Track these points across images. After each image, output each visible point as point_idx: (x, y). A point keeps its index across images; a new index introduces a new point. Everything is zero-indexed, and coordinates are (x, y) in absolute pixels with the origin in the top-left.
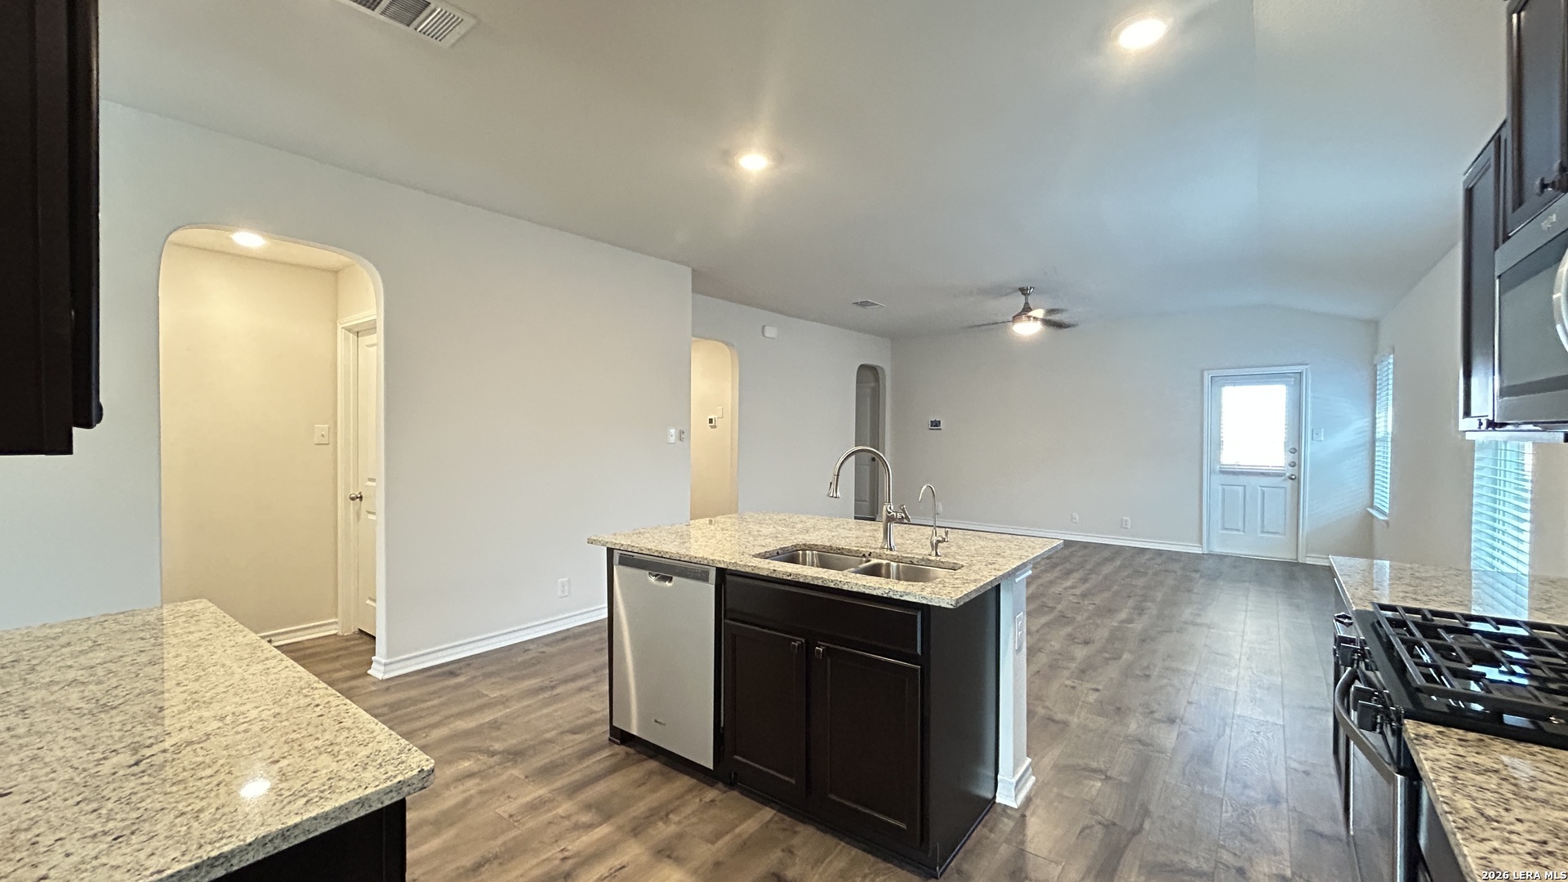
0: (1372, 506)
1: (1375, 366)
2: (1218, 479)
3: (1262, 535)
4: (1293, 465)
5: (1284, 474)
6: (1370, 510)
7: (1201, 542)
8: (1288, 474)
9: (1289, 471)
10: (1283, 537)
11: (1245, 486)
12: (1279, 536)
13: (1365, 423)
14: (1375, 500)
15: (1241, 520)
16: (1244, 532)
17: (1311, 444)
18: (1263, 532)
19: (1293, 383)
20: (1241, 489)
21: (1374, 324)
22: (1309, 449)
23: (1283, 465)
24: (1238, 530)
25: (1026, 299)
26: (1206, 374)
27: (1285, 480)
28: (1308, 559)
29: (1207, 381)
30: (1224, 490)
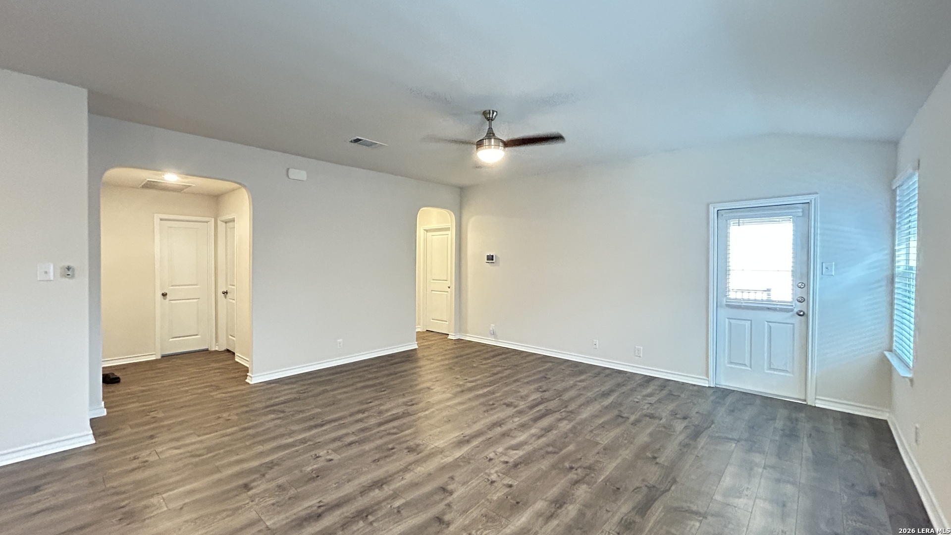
0: (890, 350)
1: (894, 191)
2: (724, 313)
3: (769, 371)
4: (801, 300)
5: (792, 310)
6: (887, 354)
7: (707, 375)
8: (796, 310)
9: (798, 307)
10: (792, 375)
11: (751, 321)
12: (788, 375)
13: (882, 256)
14: (895, 344)
15: (747, 355)
16: (751, 367)
17: (821, 279)
18: (770, 369)
19: (801, 214)
20: (748, 323)
21: (894, 144)
22: (817, 283)
23: (791, 300)
24: (745, 365)
25: (490, 125)
26: (711, 208)
27: (793, 316)
28: (817, 401)
29: (713, 215)
30: (730, 323)
